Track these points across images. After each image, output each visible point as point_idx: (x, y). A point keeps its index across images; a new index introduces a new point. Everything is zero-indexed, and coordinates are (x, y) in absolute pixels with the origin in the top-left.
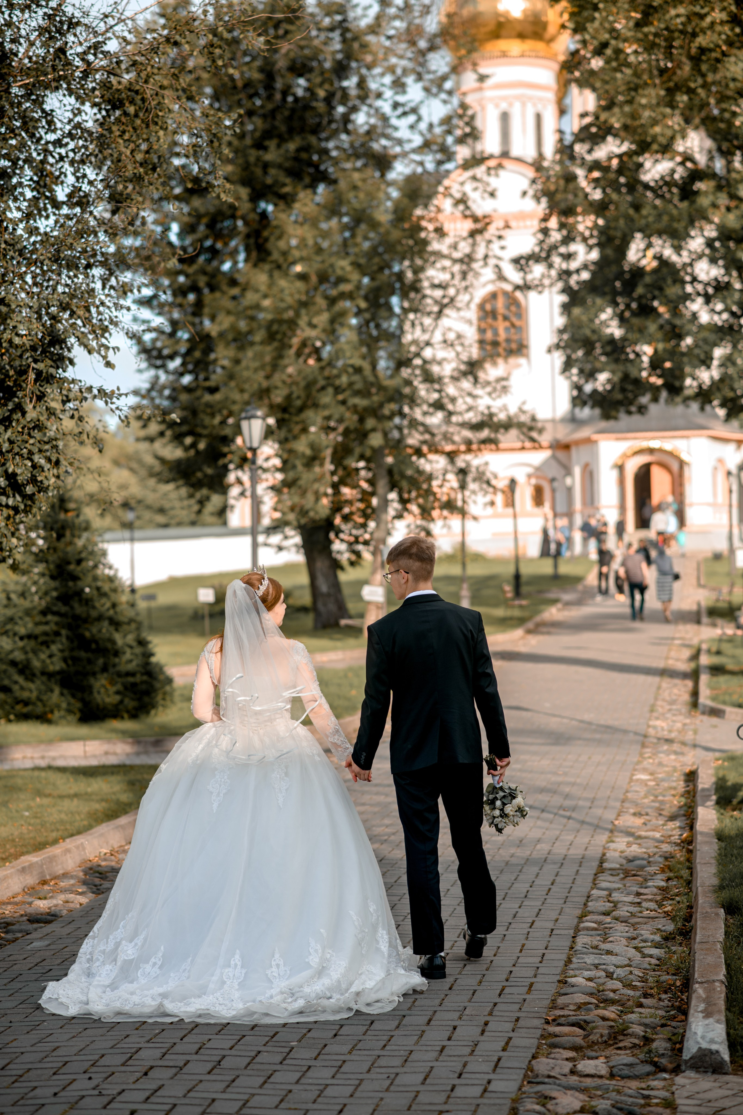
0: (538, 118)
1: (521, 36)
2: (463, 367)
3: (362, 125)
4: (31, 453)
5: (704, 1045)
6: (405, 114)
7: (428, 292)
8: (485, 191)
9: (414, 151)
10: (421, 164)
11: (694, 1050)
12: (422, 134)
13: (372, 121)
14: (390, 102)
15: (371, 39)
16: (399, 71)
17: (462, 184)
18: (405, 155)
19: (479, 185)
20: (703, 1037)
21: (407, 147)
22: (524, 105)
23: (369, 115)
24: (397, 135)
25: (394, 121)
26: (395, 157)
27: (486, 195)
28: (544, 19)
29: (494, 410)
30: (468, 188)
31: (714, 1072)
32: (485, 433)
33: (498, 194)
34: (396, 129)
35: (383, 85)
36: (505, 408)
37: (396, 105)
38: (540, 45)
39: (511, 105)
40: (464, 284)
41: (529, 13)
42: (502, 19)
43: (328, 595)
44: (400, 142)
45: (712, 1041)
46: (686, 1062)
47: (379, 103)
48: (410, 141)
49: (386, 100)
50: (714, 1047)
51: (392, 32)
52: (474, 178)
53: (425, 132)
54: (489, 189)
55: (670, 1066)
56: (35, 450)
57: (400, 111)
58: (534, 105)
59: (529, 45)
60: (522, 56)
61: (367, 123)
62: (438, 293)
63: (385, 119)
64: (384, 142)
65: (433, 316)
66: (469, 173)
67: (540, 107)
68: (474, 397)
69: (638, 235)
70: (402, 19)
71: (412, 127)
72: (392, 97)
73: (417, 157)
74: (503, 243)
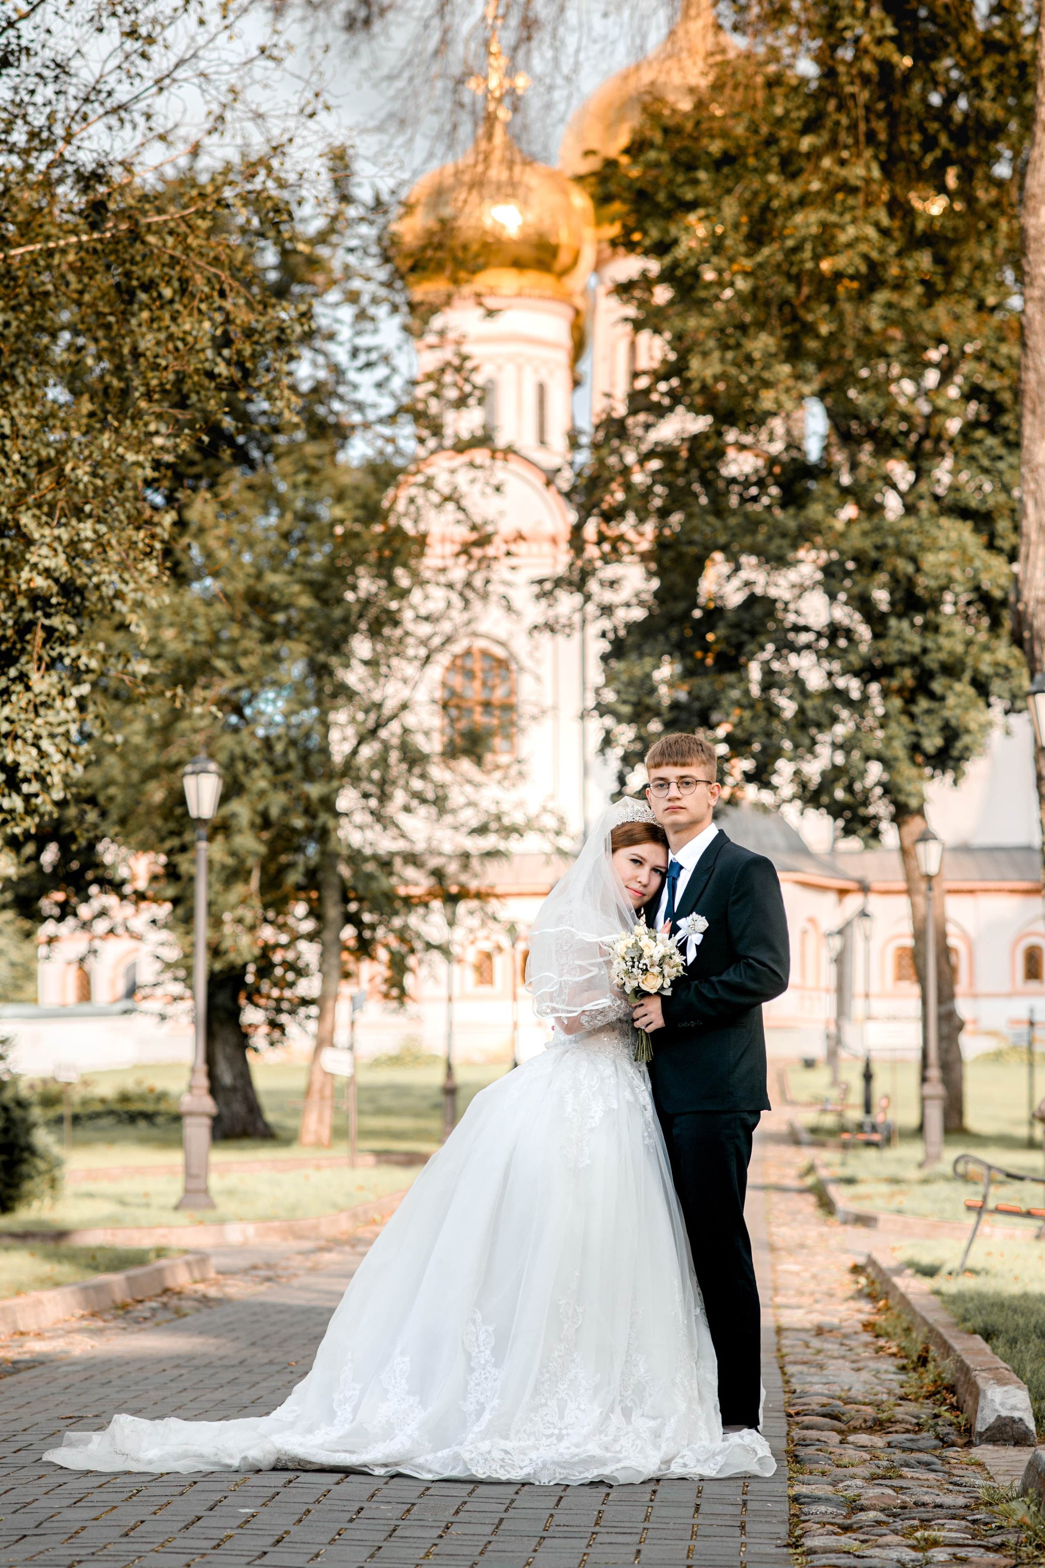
0: (541, 389)
1: (518, 264)
2: (459, 741)
3: (304, 380)
4: (38, 737)
5: (1004, 1413)
6: (369, 365)
7: (410, 626)
8: (487, 483)
9: (381, 421)
10: (391, 440)
11: (991, 1419)
12: (393, 395)
13: (322, 374)
14: (348, 347)
15: (323, 251)
16: (365, 299)
17: (453, 471)
18: (367, 426)
19: (479, 474)
20: (1002, 1404)
21: (371, 415)
22: (520, 369)
23: (315, 364)
24: (359, 396)
25: (352, 376)
26: (353, 427)
27: (489, 491)
28: (553, 240)
29: (505, 807)
30: (462, 479)
31: (1016, 1444)
32: (490, 841)
33: (506, 489)
34: (355, 387)
35: (337, 321)
36: (520, 804)
37: (355, 353)
38: (546, 280)
39: (500, 368)
40: (466, 616)
41: (531, 231)
42: (490, 240)
43: (234, 1089)
44: (360, 407)
45: (1014, 1408)
46: (981, 1434)
47: (331, 347)
48: (374, 406)
49: (341, 344)
50: (1016, 1415)
51: (353, 243)
52: (472, 465)
53: (398, 392)
54: (494, 481)
55: (960, 1441)
56: (44, 732)
57: (362, 359)
58: (536, 370)
59: (531, 277)
60: (519, 295)
61: (311, 377)
62: (424, 629)
63: (337, 371)
64: (336, 406)
65: (417, 664)
66: (464, 458)
67: (544, 375)
68: (477, 786)
69: (718, 556)
70: (371, 223)
71: (379, 386)
72: (351, 340)
73: (387, 431)
74: (513, 561)
